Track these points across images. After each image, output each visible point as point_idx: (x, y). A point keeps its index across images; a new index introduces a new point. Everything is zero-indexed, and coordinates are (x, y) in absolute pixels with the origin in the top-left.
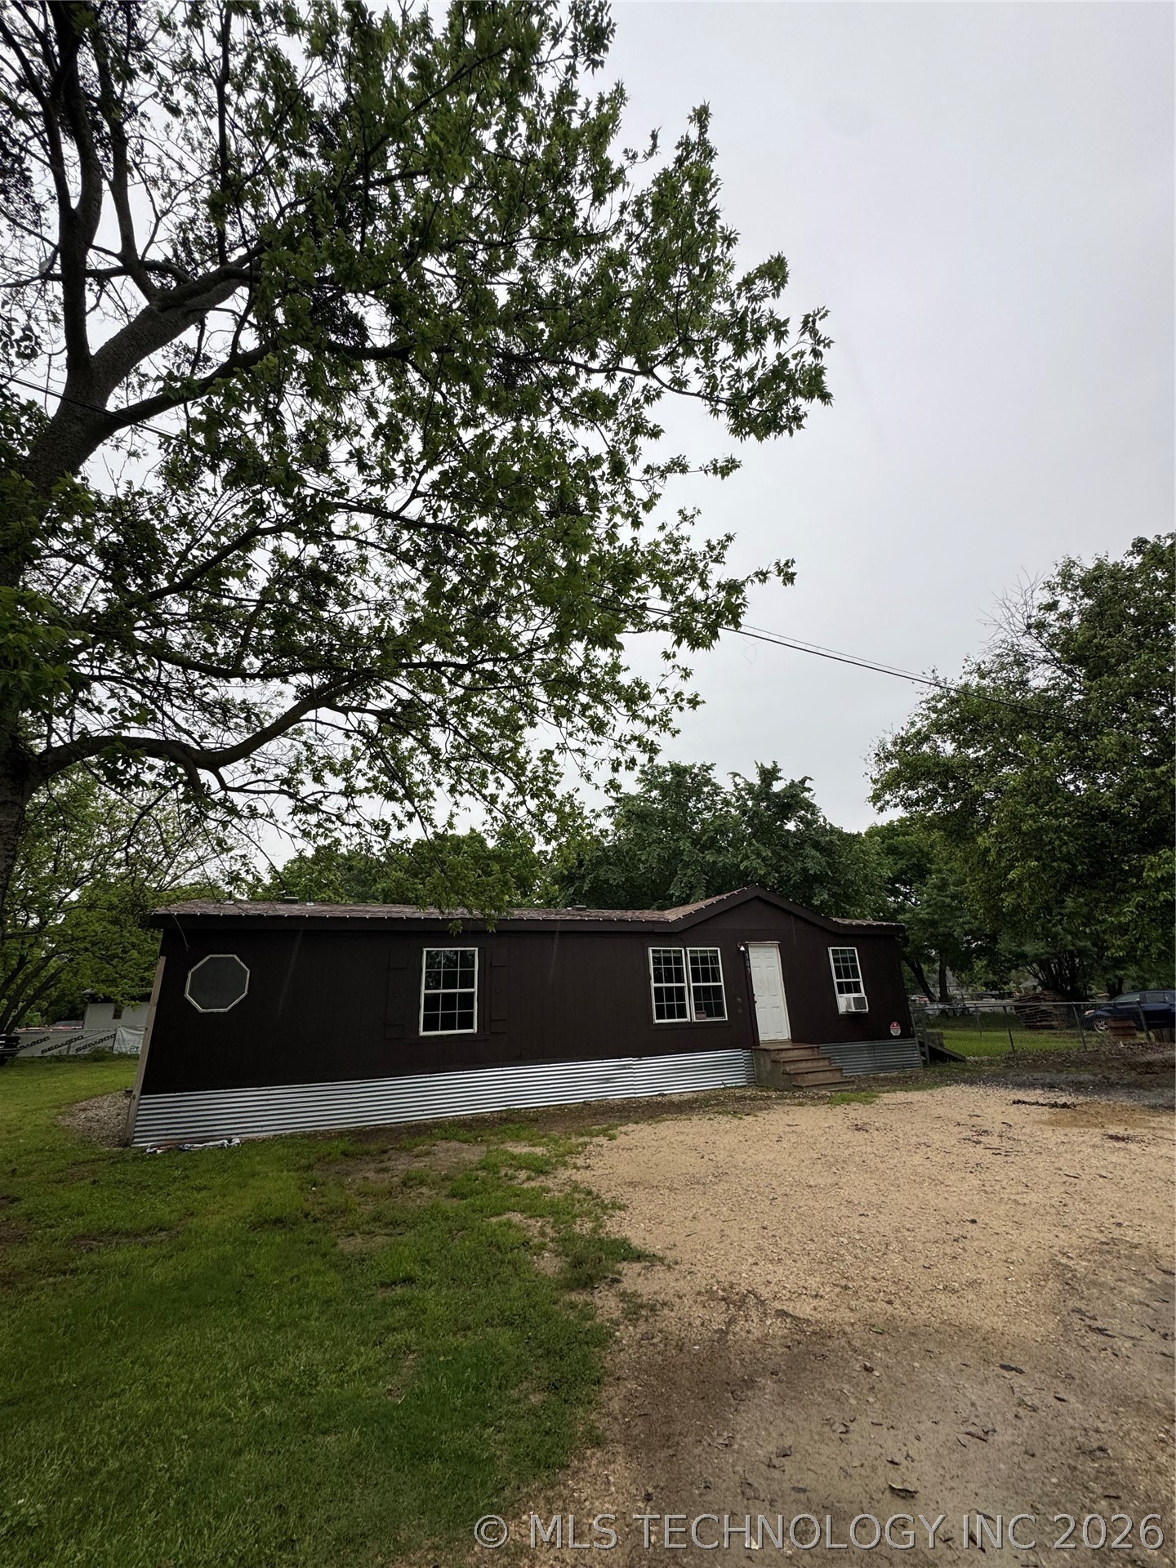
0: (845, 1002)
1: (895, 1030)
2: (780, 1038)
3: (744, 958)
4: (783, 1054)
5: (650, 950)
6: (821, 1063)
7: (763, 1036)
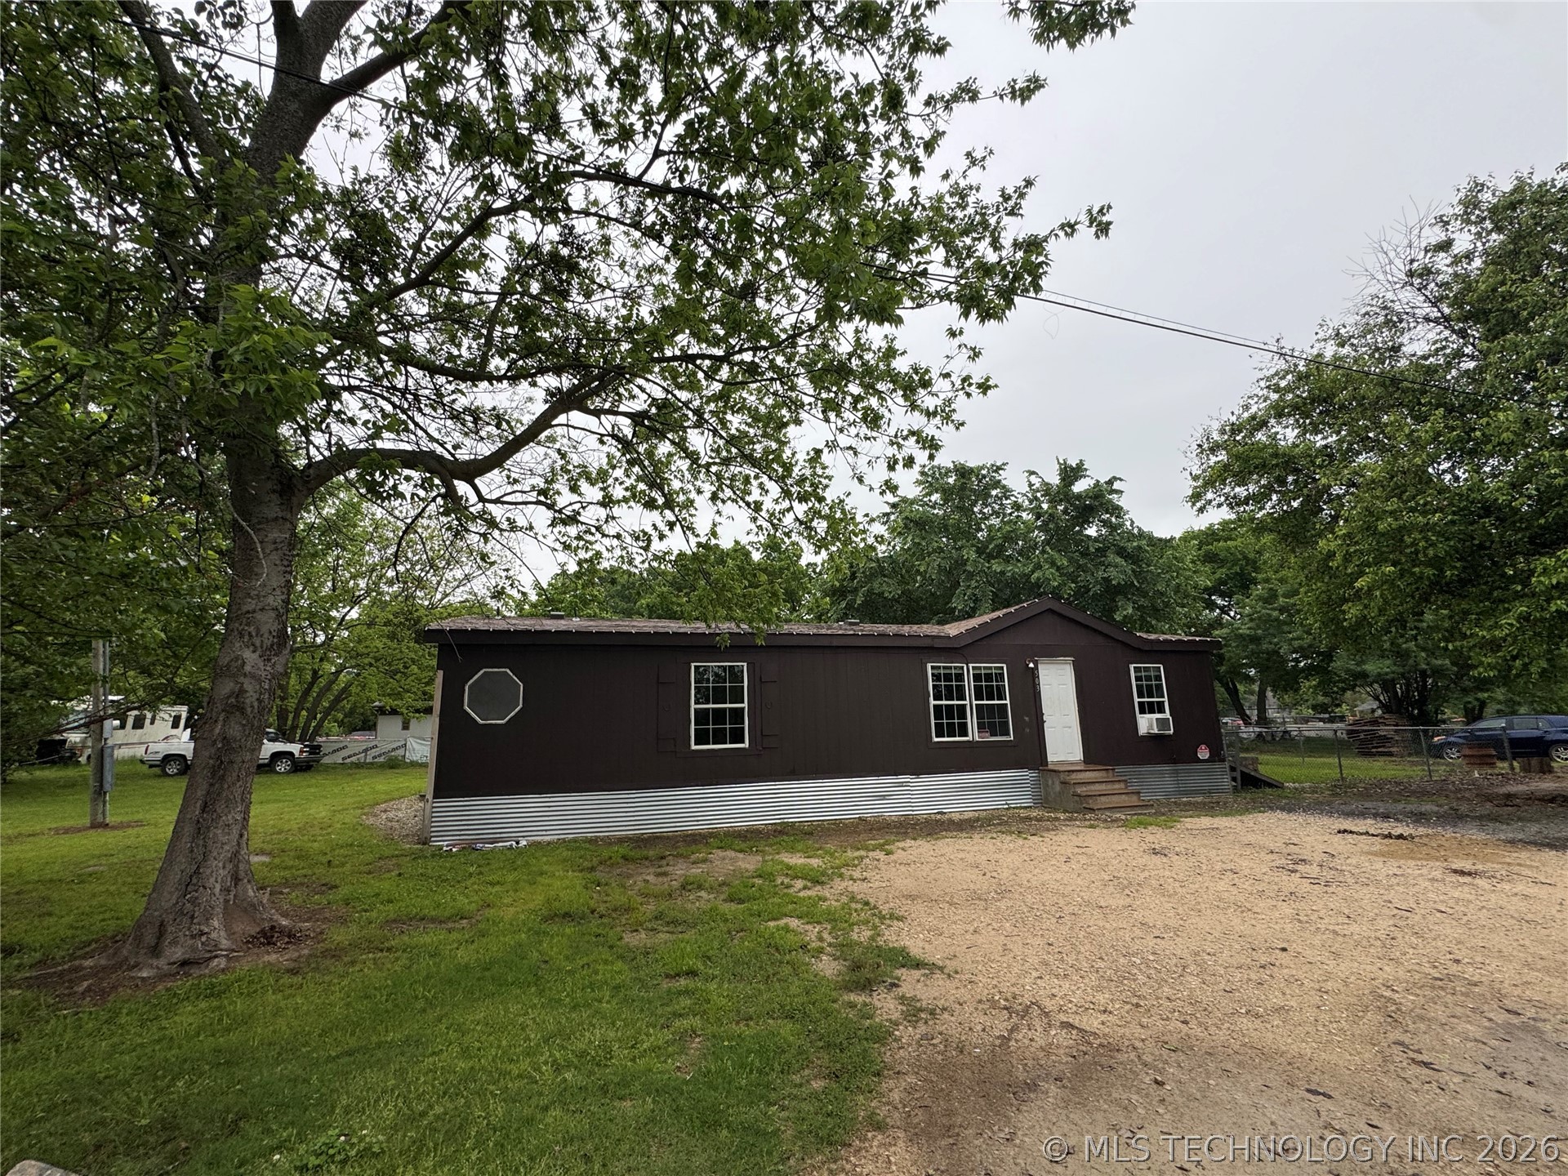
0: (1146, 724)
1: (1203, 753)
2: (1071, 758)
3: (1034, 674)
4: (1074, 776)
5: (929, 665)
6: (1117, 786)
7: (1053, 755)
